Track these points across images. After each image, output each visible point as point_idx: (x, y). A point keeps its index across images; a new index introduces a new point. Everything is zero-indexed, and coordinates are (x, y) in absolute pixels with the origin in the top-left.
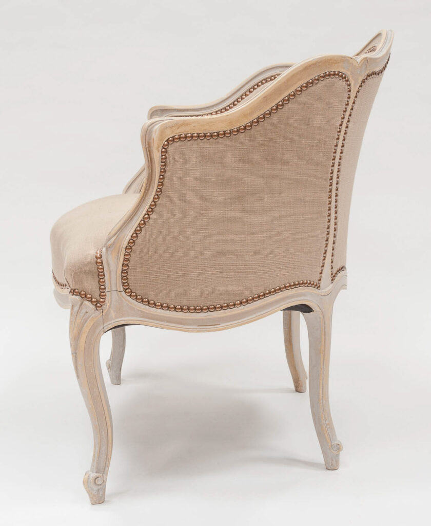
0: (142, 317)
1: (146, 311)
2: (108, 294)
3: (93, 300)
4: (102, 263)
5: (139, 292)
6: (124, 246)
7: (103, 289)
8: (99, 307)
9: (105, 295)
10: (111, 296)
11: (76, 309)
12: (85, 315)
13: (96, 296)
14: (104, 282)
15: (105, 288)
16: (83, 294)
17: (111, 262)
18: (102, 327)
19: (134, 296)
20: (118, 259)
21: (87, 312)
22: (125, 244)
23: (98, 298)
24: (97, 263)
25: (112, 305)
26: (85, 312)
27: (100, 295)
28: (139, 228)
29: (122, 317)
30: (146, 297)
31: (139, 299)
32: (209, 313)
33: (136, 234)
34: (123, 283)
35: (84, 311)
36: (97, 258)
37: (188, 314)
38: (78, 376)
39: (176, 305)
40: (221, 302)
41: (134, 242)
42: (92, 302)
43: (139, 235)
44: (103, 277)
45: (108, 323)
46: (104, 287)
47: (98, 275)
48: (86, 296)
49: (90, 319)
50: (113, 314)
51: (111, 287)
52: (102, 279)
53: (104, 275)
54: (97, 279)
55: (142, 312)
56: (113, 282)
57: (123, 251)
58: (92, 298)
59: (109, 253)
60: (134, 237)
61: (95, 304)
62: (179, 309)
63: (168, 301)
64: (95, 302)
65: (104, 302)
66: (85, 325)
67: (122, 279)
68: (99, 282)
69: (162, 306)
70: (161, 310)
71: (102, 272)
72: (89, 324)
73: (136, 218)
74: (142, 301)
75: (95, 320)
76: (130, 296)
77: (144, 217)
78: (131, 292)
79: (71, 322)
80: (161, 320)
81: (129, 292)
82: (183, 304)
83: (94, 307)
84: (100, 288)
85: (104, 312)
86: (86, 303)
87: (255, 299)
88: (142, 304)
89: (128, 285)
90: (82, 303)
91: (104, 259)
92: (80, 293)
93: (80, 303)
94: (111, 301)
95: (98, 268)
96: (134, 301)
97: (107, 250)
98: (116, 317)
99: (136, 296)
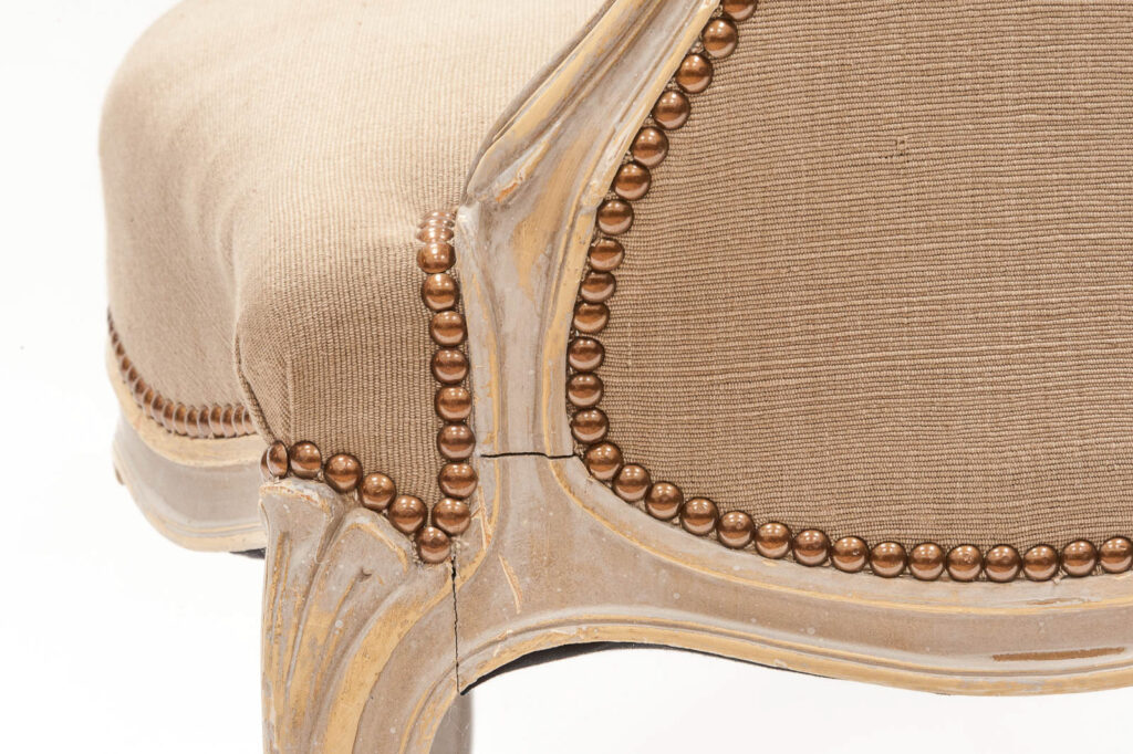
0: (679, 605)
1: (697, 570)
2: (487, 470)
3: (404, 503)
4: (456, 293)
5: (665, 459)
6: (591, 202)
7: (459, 442)
8: (435, 544)
9: (473, 478)
10: (504, 482)
11: (302, 555)
12: (353, 587)
13: (418, 479)
14: (467, 402)
15: (471, 440)
16: (346, 472)
17: (504, 285)
18: (450, 658)
19: (634, 483)
20: (550, 271)
21: (364, 575)
22: (598, 186)
23: (431, 493)
24: (425, 292)
25: (508, 540)
26: (354, 570)
27: (442, 478)
28: (673, 98)
29: (564, 602)
30: (704, 488)
31: (664, 501)
32: (1063, 587)
33: (660, 129)
34: (575, 411)
35: (347, 568)
36: (426, 265)
37: (942, 589)
39: (872, 535)
41: (646, 175)
42: (392, 515)
43: (674, 138)
44: (459, 375)
45: (489, 635)
46: (463, 433)
47: (435, 364)
48: (360, 485)
49: (380, 613)
50: (511, 583)
51: (504, 430)
52: (456, 384)
53: (466, 364)
54: (429, 387)
55: (675, 571)
56: (519, 403)
57: (585, 227)
58: (393, 494)
59: (500, 236)
60: (647, 147)
61: (410, 526)
62: (889, 559)
63: (829, 517)
64: (411, 515)
65: (465, 515)
66: (355, 648)
67: (569, 386)
68: (438, 400)
69: (791, 540)
70: (788, 567)
71: (452, 347)
72: (378, 642)
73: (656, 40)
74: (682, 512)
75: (412, 617)
76: (614, 483)
77: (703, 37)
78: (619, 460)
79: (274, 633)
80: (794, 626)
81: (606, 462)
82: (910, 534)
83: (406, 544)
84: (441, 439)
85: (467, 573)
86: (362, 519)
88: (678, 532)
89: (605, 421)
90: (339, 522)
91: (468, 270)
92: (326, 467)
93: (325, 520)
94: (505, 509)
95: (433, 326)
96: (637, 515)
97: (487, 219)
98: (531, 606)
99: (647, 483)
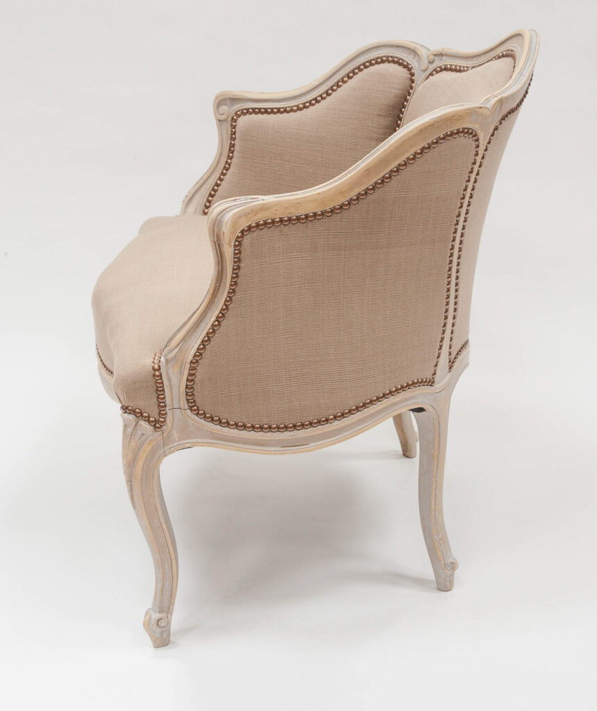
0: (213, 439)
1: (216, 432)
2: (169, 413)
3: (151, 419)
4: (161, 376)
5: (209, 410)
6: (189, 361)
7: (163, 407)
8: (158, 428)
9: (166, 414)
10: (173, 415)
11: (129, 430)
12: (141, 437)
13: (154, 414)
14: (164, 398)
15: (165, 406)
16: (139, 413)
17: (171, 376)
18: (163, 451)
19: (201, 414)
20: (181, 373)
21: (143, 434)
22: (190, 358)
23: (157, 417)
24: (154, 375)
25: (175, 424)
26: (141, 434)
27: (159, 413)
28: (206, 338)
29: (187, 439)
30: (217, 414)
31: (208, 418)
32: (296, 432)
34: (188, 400)
35: (139, 433)
36: (154, 369)
37: (269, 434)
38: (134, 507)
39: (254, 424)
40: (311, 419)
41: (201, 354)
42: (149, 422)
43: (207, 347)
44: (162, 393)
45: (171, 446)
46: (163, 404)
47: (157, 390)
48: (141, 415)
49: (147, 442)
50: (176, 435)
51: (172, 404)
52: (162, 395)
53: (164, 390)
54: (156, 395)
55: (211, 432)
56: (176, 398)
57: (188, 366)
58: (149, 417)
59: (170, 365)
60: (201, 349)
61: (153, 424)
62: (258, 428)
63: (245, 420)
64: (152, 422)
65: (165, 421)
66: (142, 449)
67: (186, 395)
68: (158, 398)
69: (236, 425)
70: (236, 430)
71: (161, 387)
72: (147, 449)
73: (203, 325)
74: (212, 420)
75: (154, 443)
76: (197, 414)
77: (213, 325)
78: (198, 409)
79: (124, 446)
80: (238, 442)
81: (195, 410)
82: (262, 423)
83: (152, 428)
84: (159, 406)
85: (165, 434)
86: (142, 423)
87: (353, 412)
88: (212, 424)
89: (195, 402)
90: (137, 423)
91: (163, 371)
92: (134, 411)
93: (134, 423)
94: (173, 420)
95: (156, 382)
96: (202, 421)
97: (167, 361)
98: (180, 440)
99: (204, 414)
